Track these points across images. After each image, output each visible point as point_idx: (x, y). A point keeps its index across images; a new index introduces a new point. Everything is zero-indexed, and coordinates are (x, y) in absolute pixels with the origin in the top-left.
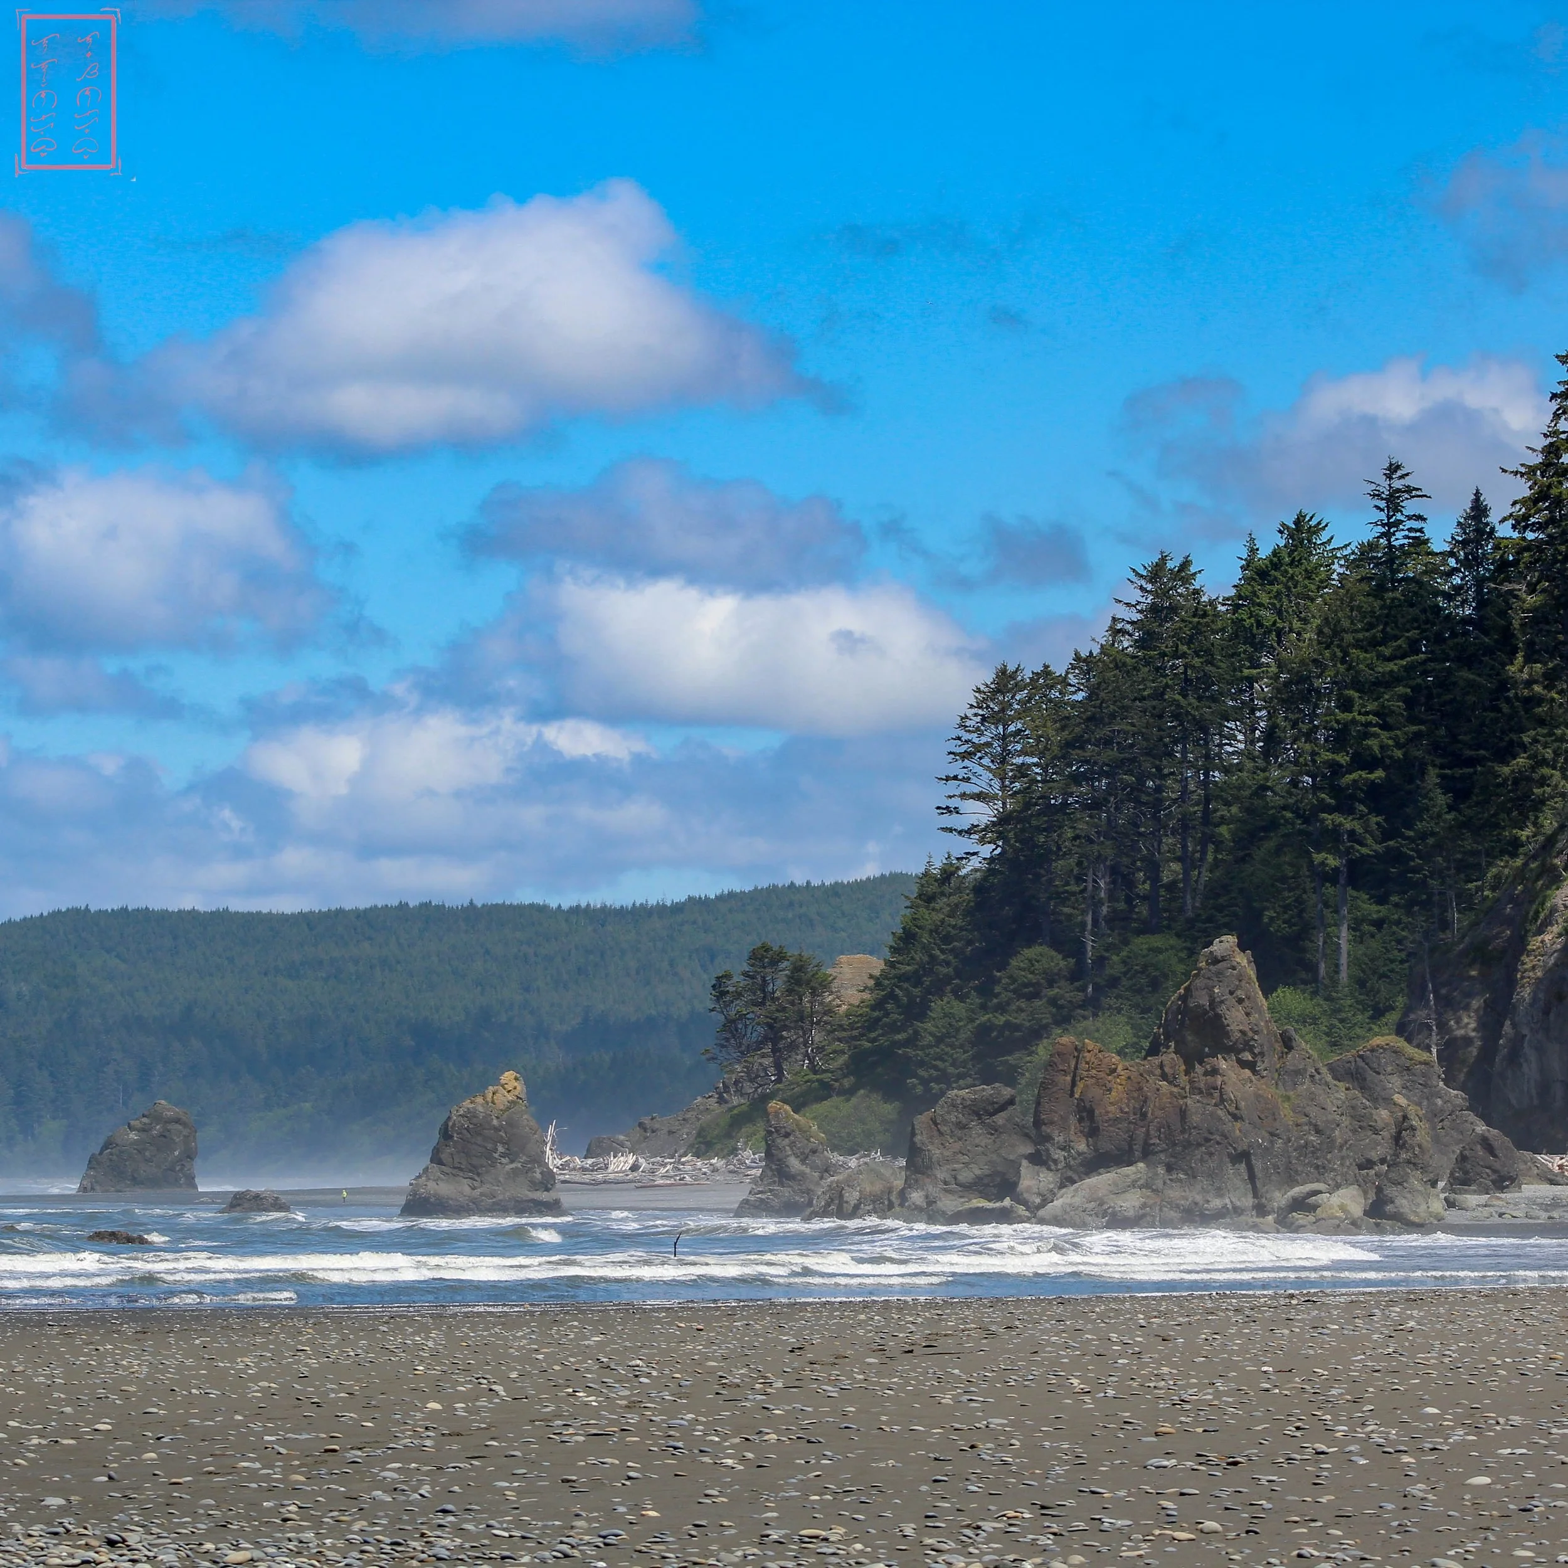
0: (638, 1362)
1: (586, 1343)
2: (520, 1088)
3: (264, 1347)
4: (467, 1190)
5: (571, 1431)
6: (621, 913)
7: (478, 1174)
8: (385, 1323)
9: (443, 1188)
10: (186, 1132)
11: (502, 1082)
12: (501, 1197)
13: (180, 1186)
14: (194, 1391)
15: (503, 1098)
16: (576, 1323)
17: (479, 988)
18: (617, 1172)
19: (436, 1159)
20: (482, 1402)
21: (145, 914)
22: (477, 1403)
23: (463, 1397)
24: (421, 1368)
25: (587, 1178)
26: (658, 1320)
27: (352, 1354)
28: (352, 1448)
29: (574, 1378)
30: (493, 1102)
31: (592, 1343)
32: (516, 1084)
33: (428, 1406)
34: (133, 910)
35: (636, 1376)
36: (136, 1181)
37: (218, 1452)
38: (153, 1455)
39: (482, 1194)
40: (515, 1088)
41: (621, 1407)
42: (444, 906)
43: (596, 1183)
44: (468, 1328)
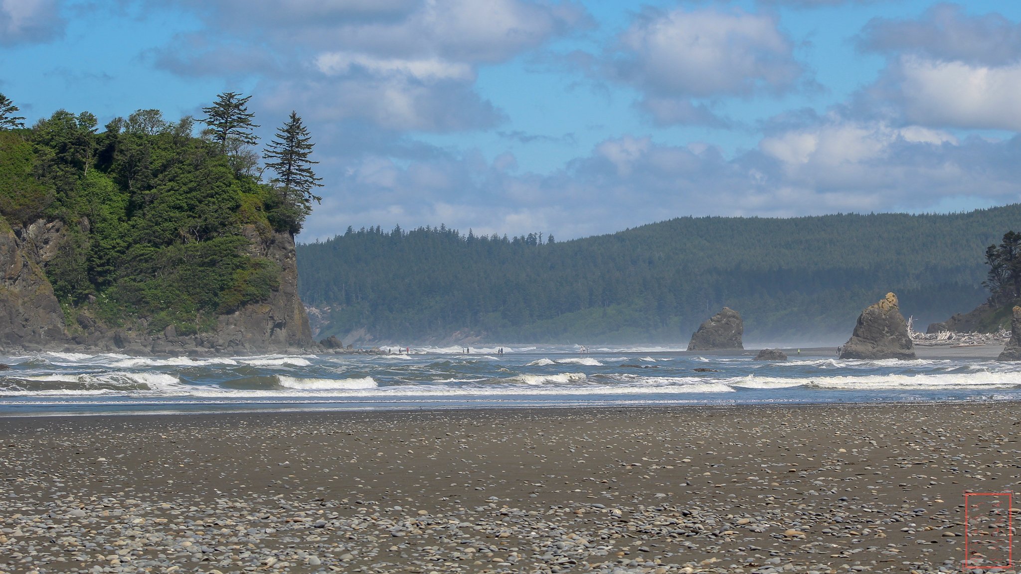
0: (941, 430)
1: (918, 421)
2: (895, 300)
3: (766, 423)
4: (870, 349)
5: (906, 462)
6: (943, 217)
7: (876, 341)
8: (826, 411)
9: (860, 348)
10: (737, 322)
11: (887, 297)
12: (886, 352)
13: (735, 347)
14: (731, 443)
15: (887, 305)
16: (915, 411)
17: (876, 253)
18: (942, 340)
19: (856, 334)
20: (866, 449)
21: (718, 220)
22: (863, 449)
23: (856, 446)
24: (839, 433)
25: (928, 343)
26: (955, 410)
27: (807, 426)
28: (802, 470)
29: (910, 437)
30: (882, 307)
31: (921, 421)
32: (893, 298)
33: (840, 450)
34: (713, 218)
35: (939, 436)
36: (714, 345)
37: (739, 472)
38: (709, 473)
39: (877, 351)
40: (893, 300)
41: (931, 451)
42: (859, 214)
43: (931, 345)
44: (864, 414)
